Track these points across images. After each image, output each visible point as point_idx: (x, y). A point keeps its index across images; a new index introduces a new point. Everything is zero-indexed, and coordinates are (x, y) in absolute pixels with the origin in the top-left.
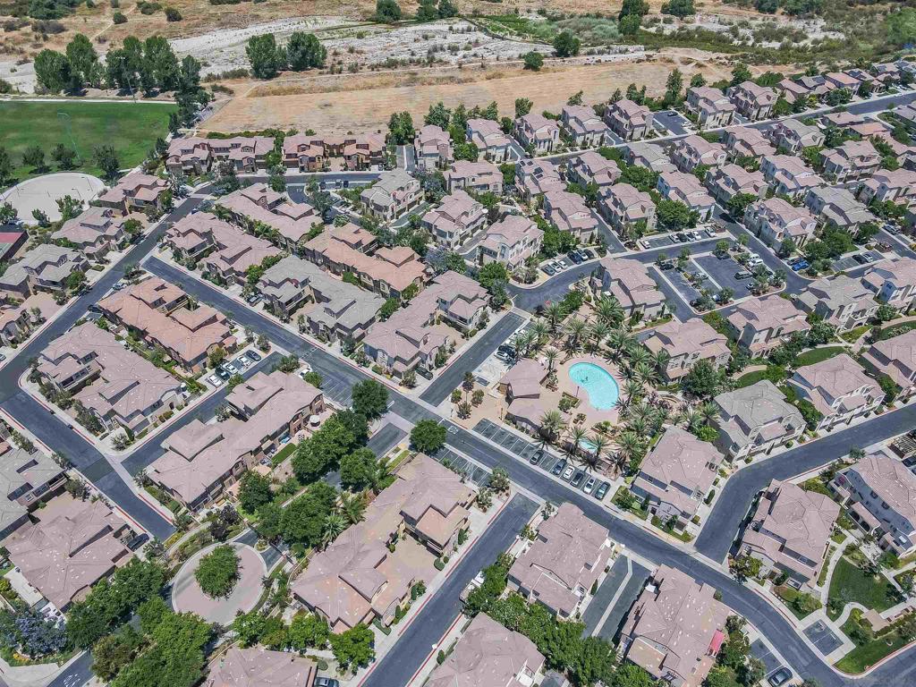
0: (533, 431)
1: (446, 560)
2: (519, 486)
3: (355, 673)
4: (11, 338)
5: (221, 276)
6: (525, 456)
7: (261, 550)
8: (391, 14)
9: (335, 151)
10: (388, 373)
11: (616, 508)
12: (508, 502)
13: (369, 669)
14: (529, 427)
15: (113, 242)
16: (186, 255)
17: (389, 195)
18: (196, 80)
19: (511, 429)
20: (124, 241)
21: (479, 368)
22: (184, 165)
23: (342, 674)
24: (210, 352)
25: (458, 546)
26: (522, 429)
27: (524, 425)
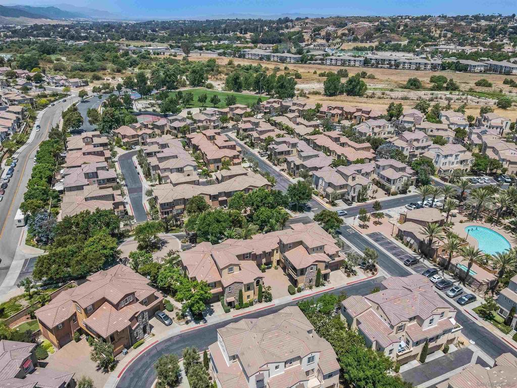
0: (416, 246)
1: (300, 291)
2: (386, 273)
3: (187, 323)
4: (142, 141)
5: (253, 141)
6: (401, 259)
7: (183, 243)
8: (415, 85)
9: (349, 116)
10: (322, 196)
11: (476, 316)
12: (371, 278)
13: (198, 325)
14: (412, 241)
15: (212, 124)
16: (241, 132)
17: (370, 128)
18: (293, 89)
19: (399, 243)
20: (218, 126)
21: (390, 209)
22: (265, 109)
23: (179, 319)
24: (223, 160)
25: (314, 287)
26: (407, 244)
27: (409, 239)
